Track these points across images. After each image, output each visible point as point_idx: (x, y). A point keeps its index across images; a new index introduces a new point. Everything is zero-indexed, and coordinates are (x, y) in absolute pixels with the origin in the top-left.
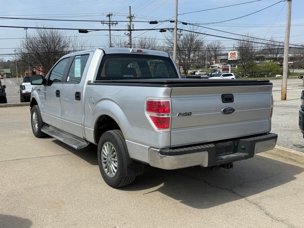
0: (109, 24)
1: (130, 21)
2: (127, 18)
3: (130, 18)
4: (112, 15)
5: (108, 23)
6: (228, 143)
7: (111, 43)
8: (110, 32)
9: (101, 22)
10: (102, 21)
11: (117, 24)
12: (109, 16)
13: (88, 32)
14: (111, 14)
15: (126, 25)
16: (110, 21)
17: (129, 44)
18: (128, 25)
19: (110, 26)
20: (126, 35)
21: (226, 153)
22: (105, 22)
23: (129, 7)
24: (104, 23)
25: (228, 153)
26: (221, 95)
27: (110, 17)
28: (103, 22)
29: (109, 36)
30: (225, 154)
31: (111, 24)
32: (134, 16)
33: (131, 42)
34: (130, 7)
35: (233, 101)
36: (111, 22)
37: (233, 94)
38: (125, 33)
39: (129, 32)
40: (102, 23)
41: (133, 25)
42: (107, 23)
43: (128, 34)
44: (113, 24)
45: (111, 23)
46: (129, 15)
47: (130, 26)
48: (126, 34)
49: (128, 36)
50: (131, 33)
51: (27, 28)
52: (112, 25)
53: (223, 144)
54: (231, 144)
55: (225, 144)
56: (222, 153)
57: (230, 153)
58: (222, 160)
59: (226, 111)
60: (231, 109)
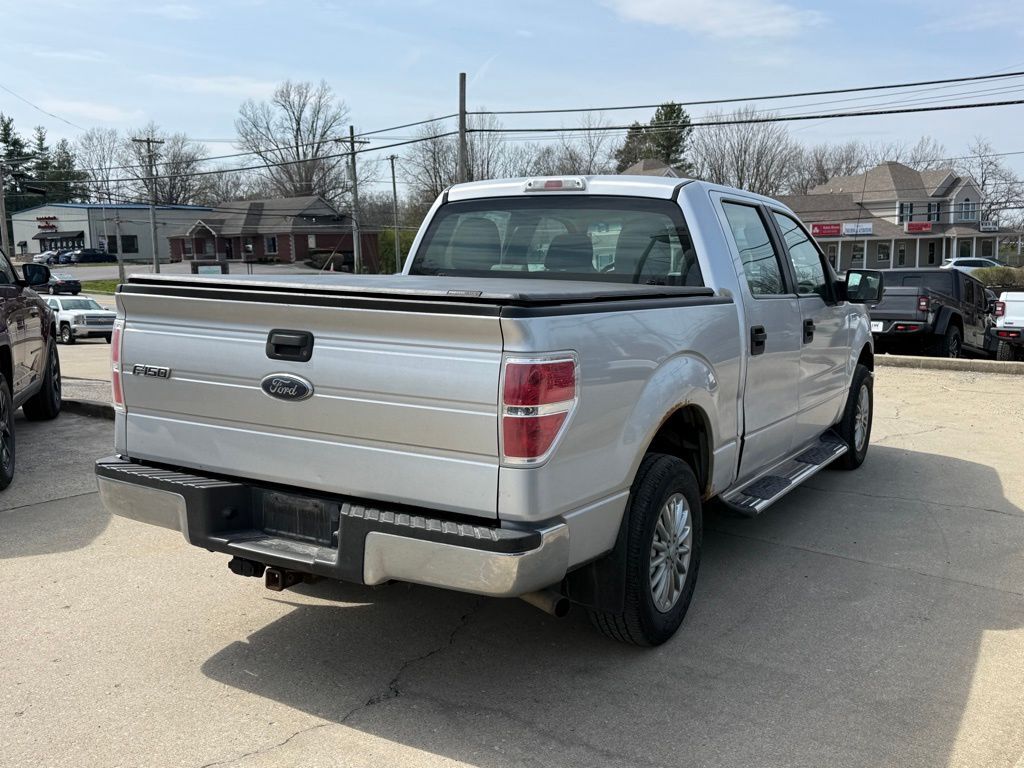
6: (310, 504)
21: (304, 534)
25: (313, 539)
26: (268, 331)
30: (301, 536)
35: (307, 358)
37: (315, 335)
53: (290, 502)
54: (321, 510)
55: (298, 502)
56: (289, 531)
57: (321, 540)
58: (229, 542)
59: (273, 387)
60: (292, 384)
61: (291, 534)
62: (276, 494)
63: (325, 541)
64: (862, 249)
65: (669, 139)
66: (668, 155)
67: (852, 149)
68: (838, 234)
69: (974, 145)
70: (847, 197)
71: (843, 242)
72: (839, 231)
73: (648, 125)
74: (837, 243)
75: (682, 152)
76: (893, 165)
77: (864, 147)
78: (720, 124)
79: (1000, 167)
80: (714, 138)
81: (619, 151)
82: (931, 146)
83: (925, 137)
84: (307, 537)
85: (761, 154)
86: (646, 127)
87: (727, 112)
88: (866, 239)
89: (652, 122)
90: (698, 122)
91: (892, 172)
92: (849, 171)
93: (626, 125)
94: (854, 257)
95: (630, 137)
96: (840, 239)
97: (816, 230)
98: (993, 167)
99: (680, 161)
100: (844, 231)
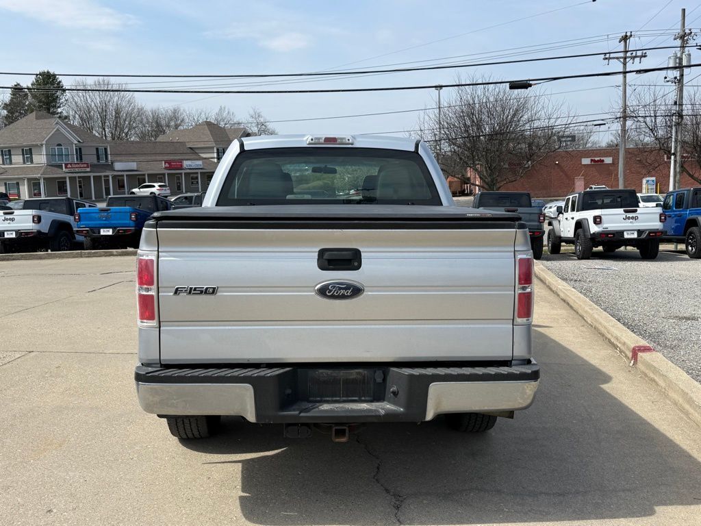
0: (622, 60)
1: (683, 47)
2: (675, 39)
3: (682, 37)
4: (631, 36)
5: (621, 58)
6: (354, 374)
7: (626, 105)
8: (625, 77)
9: (603, 56)
10: (605, 54)
11: (645, 56)
12: (625, 39)
13: (530, 85)
14: (629, 34)
15: (670, 58)
16: (626, 52)
17: (675, 103)
18: (676, 57)
19: (625, 64)
20: (668, 81)
21: (347, 396)
22: (612, 55)
23: (680, 13)
24: (610, 58)
26: (318, 250)
27: (628, 41)
28: (608, 56)
29: (621, 88)
30: (344, 398)
31: (627, 60)
32: (691, 33)
33: (681, 97)
34: (684, 10)
35: (357, 268)
36: (629, 54)
37: (361, 250)
38: (666, 78)
39: (677, 73)
40: (606, 59)
41: (689, 55)
42: (617, 58)
43: (675, 78)
44: (633, 58)
45: (629, 57)
46: (679, 31)
47: (681, 59)
48: (668, 79)
49: (674, 84)
50: (682, 75)
51: (441, 87)
52: (631, 61)
53: (335, 374)
54: (364, 377)
55: (342, 374)
56: (332, 397)
57: (363, 398)
58: (300, 413)
59: (330, 291)
60: (348, 287)
61: (335, 399)
62: (321, 371)
63: (367, 398)
64: (197, 178)
65: (47, 97)
66: (49, 109)
67: (175, 112)
68: (181, 168)
69: (252, 112)
70: (183, 144)
71: (185, 173)
72: (181, 165)
73: (30, 86)
74: (181, 174)
75: (59, 107)
76: (209, 124)
77: (184, 110)
78: (86, 90)
79: (268, 127)
80: (82, 99)
81: (5, 104)
82: (227, 112)
83: (223, 107)
84: (350, 398)
85: (118, 112)
86: (28, 89)
87: (90, 82)
88: (199, 171)
89: (32, 85)
90: (69, 88)
91: (209, 129)
92: (177, 126)
93: (10, 86)
94: (192, 183)
95: (13, 94)
96: (183, 171)
97: (167, 165)
98: (263, 127)
99: (58, 113)
100: (185, 166)
